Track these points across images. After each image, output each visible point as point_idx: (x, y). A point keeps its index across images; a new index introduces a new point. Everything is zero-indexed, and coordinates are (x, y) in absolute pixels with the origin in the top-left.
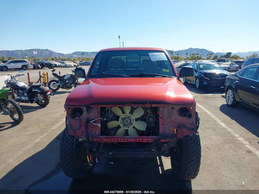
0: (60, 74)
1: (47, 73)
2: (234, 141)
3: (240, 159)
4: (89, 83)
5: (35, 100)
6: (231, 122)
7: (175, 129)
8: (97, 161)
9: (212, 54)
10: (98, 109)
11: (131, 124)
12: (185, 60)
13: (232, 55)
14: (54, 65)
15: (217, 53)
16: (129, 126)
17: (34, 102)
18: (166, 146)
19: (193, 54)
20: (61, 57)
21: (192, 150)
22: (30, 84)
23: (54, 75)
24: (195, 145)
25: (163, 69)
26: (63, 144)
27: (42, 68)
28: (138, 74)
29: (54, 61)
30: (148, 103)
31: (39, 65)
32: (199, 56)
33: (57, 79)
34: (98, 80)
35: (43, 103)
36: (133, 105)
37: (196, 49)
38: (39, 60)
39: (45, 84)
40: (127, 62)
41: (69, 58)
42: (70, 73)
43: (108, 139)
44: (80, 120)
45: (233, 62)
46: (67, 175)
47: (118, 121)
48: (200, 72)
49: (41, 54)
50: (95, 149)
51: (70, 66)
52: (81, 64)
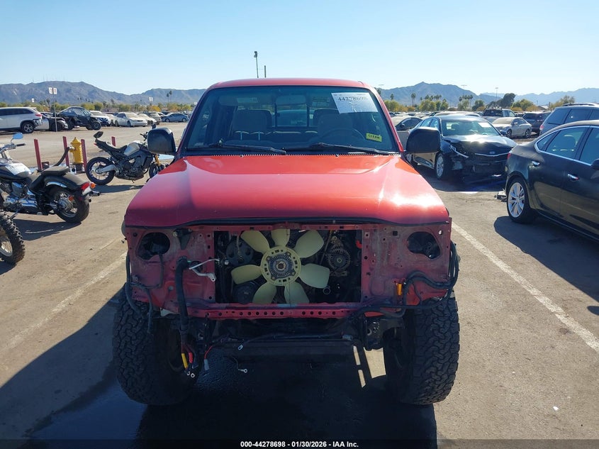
0: (114, 144)
1: (83, 141)
2: (529, 305)
3: (544, 348)
4: (183, 168)
5: (55, 206)
6: (520, 260)
7: (400, 286)
8: (206, 367)
9: (471, 98)
10: (209, 236)
11: (291, 272)
12: (410, 110)
13: (516, 100)
14: (99, 121)
15: (481, 95)
16: (287, 278)
17: (52, 211)
18: (376, 325)
19: (427, 98)
20: (117, 102)
21: (439, 335)
22: (42, 165)
23: (102, 145)
24: (444, 321)
25: (367, 134)
26: (122, 323)
27: (70, 129)
28: (307, 146)
29: (100, 112)
30: (334, 221)
31: (64, 122)
32: (440, 101)
33: (107, 156)
34: (208, 159)
35: (73, 213)
36: (297, 227)
37: (434, 84)
38: (62, 109)
39: (78, 168)
40: (277, 115)
41: (137, 104)
42: (138, 142)
43: (233, 312)
44: (163, 263)
45: (519, 116)
46: (132, 396)
47: (259, 264)
48: (447, 141)
49: (68, 94)
50: (201, 336)
51: (139, 125)
52: (165, 120)
